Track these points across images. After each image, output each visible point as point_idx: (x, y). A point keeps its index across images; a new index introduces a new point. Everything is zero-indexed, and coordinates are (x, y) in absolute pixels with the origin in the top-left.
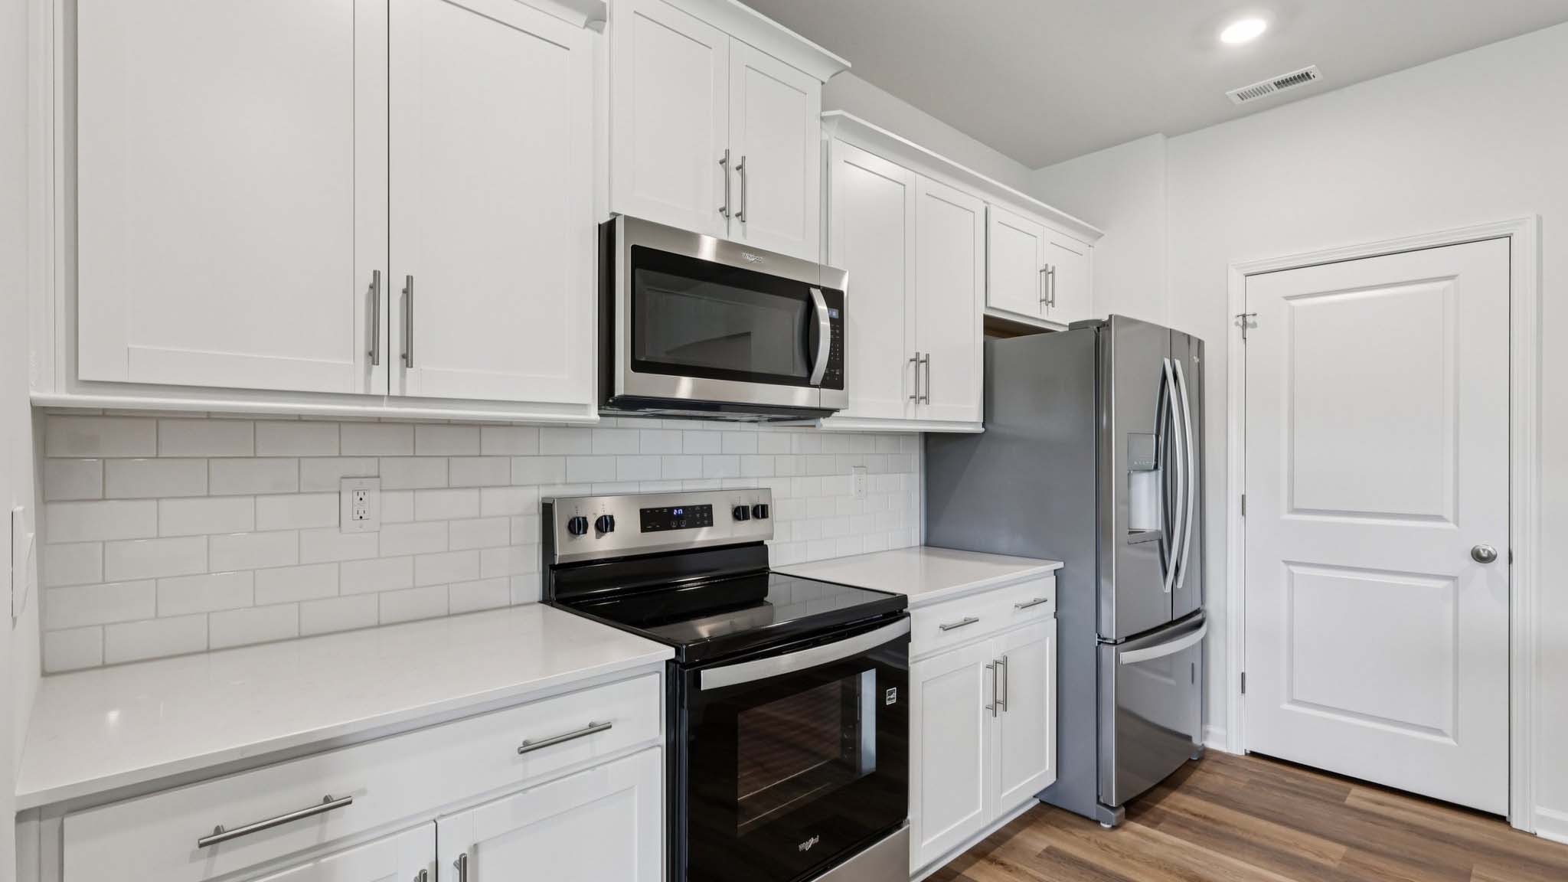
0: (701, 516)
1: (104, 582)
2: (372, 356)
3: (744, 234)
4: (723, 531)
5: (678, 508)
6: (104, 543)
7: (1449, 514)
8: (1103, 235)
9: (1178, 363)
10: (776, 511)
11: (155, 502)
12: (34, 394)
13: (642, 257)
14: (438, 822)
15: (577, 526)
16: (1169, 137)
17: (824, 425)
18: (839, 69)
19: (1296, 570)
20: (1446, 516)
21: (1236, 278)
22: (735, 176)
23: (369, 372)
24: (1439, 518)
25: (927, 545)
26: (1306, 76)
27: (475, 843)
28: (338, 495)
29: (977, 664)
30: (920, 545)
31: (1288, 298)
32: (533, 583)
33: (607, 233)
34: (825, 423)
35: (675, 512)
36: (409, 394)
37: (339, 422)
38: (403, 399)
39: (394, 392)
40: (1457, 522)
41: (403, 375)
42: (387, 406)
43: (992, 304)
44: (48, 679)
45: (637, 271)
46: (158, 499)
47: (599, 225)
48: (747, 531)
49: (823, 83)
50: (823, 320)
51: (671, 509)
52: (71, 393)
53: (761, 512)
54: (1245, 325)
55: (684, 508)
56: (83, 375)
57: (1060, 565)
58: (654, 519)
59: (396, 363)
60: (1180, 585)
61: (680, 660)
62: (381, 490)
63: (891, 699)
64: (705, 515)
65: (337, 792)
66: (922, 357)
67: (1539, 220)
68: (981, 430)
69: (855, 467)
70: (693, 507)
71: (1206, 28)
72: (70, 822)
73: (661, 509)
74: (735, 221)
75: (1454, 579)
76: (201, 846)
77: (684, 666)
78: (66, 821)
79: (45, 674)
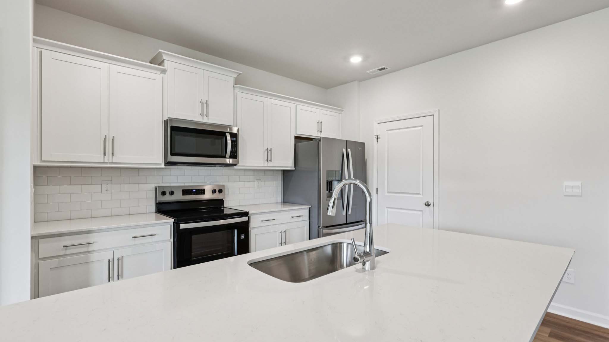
0: (202, 192)
1: (47, 203)
2: (105, 154)
3: (208, 120)
4: (208, 195)
5: (194, 190)
6: (47, 194)
7: (421, 193)
8: (343, 110)
9: (349, 150)
10: (226, 191)
11: (58, 186)
12: (34, 164)
13: (173, 129)
14: (114, 251)
15: (164, 193)
16: (360, 82)
17: (235, 168)
18: (239, 74)
19: (389, 210)
20: (420, 193)
21: (375, 124)
22: (205, 105)
23: (104, 157)
24: (419, 194)
25: (283, 202)
26: (384, 68)
27: (123, 256)
28: (101, 185)
29: (277, 231)
30: (281, 202)
31: (387, 130)
32: (153, 208)
33: (166, 122)
34: (235, 167)
35: (193, 191)
36: (114, 162)
37: (102, 168)
38: (112, 163)
39: (110, 161)
40: (423, 195)
41: (112, 158)
42: (109, 164)
43: (297, 133)
44: (36, 223)
45: (172, 132)
46: (59, 185)
47: (165, 120)
48: (217, 196)
49: (235, 78)
50: (229, 141)
51: (192, 190)
52: (41, 163)
53: (220, 191)
54: (377, 138)
55: (196, 190)
56: (43, 159)
57: (310, 206)
58: (186, 192)
59: (111, 155)
60: (350, 212)
61: (175, 222)
62: (112, 184)
63: (243, 237)
64: (203, 191)
65: (92, 241)
66: (269, 149)
67: (439, 111)
68: (294, 169)
69: (257, 179)
70: (199, 189)
71: (346, 58)
72: (41, 240)
73: (189, 190)
74: (205, 116)
75: (422, 211)
76: (64, 247)
77: (176, 223)
78: (40, 240)
79: (35, 222)
